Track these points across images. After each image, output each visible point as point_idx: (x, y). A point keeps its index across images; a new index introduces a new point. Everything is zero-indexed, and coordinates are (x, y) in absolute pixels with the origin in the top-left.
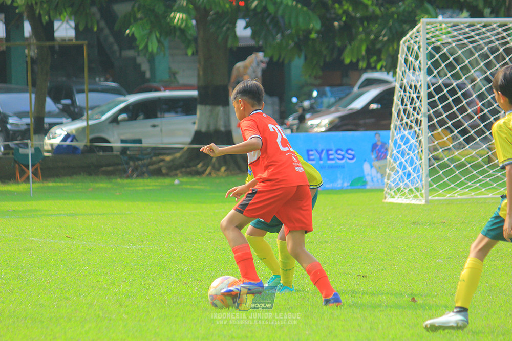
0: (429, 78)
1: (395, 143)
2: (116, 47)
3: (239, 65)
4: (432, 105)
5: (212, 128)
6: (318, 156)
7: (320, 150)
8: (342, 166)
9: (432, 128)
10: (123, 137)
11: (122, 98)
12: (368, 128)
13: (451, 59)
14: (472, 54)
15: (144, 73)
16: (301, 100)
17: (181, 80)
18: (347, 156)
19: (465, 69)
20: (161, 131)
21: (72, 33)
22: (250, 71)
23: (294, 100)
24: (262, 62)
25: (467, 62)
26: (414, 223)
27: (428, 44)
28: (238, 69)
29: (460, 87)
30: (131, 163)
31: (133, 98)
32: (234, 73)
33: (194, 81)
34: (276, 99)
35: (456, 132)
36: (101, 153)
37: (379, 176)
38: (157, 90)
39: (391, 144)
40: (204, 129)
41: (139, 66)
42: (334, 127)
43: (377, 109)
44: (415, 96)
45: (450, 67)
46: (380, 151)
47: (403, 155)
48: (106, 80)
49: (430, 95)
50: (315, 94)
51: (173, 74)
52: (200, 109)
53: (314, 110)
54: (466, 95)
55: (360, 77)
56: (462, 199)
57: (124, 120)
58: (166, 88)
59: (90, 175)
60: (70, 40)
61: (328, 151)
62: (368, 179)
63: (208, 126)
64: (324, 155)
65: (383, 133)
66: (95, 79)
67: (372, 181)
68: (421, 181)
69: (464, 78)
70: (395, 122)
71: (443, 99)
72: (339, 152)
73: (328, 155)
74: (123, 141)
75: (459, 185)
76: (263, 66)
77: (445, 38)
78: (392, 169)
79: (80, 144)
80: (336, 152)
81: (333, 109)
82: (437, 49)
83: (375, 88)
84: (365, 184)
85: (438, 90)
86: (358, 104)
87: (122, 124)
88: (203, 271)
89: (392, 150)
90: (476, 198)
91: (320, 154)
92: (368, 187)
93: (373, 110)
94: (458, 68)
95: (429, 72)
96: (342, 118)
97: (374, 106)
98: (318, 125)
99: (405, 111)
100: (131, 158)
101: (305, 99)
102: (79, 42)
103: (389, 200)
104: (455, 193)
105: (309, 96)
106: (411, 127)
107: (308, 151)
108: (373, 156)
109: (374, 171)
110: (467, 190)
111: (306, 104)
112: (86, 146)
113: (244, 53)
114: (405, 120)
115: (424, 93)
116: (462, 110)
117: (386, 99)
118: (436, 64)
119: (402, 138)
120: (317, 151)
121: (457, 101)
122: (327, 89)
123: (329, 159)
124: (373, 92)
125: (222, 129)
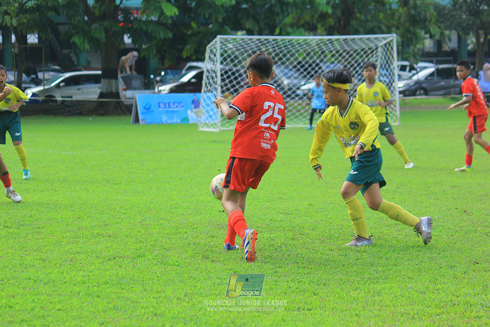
0: (221, 66)
1: (204, 99)
2: (59, 48)
3: (123, 58)
4: (223, 80)
5: (109, 91)
6: (164, 106)
7: (165, 103)
8: (177, 112)
9: (223, 92)
10: (63, 95)
11: (62, 75)
12: (190, 91)
13: (233, 56)
14: (243, 54)
15: (74, 62)
16: (155, 77)
17: (93, 66)
18: (179, 106)
19: (240, 62)
20: (82, 92)
21: (36, 41)
22: (129, 61)
23: (152, 76)
24: (135, 56)
25: (241, 58)
26: (214, 141)
27: (221, 49)
28: (123, 60)
29: (238, 71)
30: (67, 109)
31: (68, 75)
32: (121, 62)
33: (100, 66)
34: (142, 76)
36: (51, 104)
37: (196, 117)
38: (80, 70)
39: (202, 100)
40: (105, 91)
41: (71, 58)
42: (172, 91)
43: (195, 82)
44: (214, 75)
45: (232, 61)
46: (196, 104)
47: (208, 105)
48: (54, 65)
49: (222, 75)
50: (163, 73)
51: (89, 62)
52: (102, 80)
53: (163, 82)
54: (240, 75)
55: (186, 65)
57: (63, 86)
58: (86, 69)
59: (45, 114)
60: (36, 44)
61: (169, 104)
62: (190, 118)
63: (107, 90)
64: (167, 105)
65: (198, 94)
66: (48, 65)
67: (192, 119)
68: (217, 119)
69: (239, 66)
70: (204, 89)
71: (229, 77)
72: (175, 104)
73: (169, 106)
74: (62, 97)
76: (136, 59)
77: (230, 46)
78: (202, 113)
79: (40, 98)
80: (174, 104)
81: (172, 81)
82: (226, 52)
83: (194, 70)
84: (188, 120)
85: (226, 72)
86: (185, 79)
87: (62, 89)
88: (104, 165)
89: (202, 103)
91: (165, 105)
92: (190, 122)
93: (193, 83)
94: (236, 61)
95: (222, 63)
96: (176, 86)
97: (193, 80)
98: (164, 90)
99: (209, 83)
100: (66, 106)
101: (158, 76)
102: (40, 46)
103: (201, 129)
105: (160, 75)
106: (212, 92)
107: (159, 104)
108: (193, 106)
109: (193, 115)
111: (158, 78)
112: (43, 100)
113: (126, 51)
114: (209, 88)
115: (219, 74)
116: (238, 83)
117: (199, 76)
118: (225, 59)
119: (208, 97)
120: (163, 103)
121: (236, 78)
122: (169, 71)
123: (169, 107)
124: (193, 73)
125: (114, 91)
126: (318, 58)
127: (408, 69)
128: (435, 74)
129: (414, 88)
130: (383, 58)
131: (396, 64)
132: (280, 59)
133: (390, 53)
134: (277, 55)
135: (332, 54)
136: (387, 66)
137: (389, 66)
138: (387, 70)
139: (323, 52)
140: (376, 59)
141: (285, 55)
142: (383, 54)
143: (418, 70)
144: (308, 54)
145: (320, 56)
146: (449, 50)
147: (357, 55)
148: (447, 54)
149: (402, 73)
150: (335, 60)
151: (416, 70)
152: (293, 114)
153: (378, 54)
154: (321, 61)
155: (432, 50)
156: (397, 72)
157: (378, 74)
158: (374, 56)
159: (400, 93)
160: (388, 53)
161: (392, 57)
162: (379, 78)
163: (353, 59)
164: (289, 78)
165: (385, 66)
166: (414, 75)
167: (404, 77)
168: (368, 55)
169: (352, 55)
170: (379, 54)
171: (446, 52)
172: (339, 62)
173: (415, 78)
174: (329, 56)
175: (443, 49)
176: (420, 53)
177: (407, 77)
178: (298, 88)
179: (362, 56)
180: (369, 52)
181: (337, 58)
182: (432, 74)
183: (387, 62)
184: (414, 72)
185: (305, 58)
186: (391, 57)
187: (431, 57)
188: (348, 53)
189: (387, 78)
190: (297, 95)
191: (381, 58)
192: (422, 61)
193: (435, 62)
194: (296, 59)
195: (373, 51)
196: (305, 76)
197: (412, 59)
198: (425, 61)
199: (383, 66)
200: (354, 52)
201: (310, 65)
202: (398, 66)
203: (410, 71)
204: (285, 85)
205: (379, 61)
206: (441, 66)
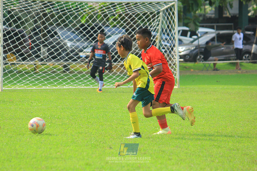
0: (4, 27)
4: (5, 40)
9: (5, 52)
13: (16, 17)
14: (26, 15)
19: (23, 23)
25: (24, 19)
27: (4, 9)
29: (20, 32)
35: (17, 55)
49: (4, 35)
54: (23, 36)
56: (20, 89)
69: (22, 27)
71: (11, 38)
75: (18, 82)
85: (9, 33)
90: (27, 89)
94: (19, 22)
95: (4, 24)
104: (16, 86)
110: (22, 85)
115: (1, 34)
116: (21, 44)
126: (100, 21)
127: (189, 33)
128: (216, 39)
129: (194, 52)
130: (164, 22)
131: (177, 28)
132: (63, 21)
133: (172, 17)
134: (60, 17)
135: (114, 17)
136: (168, 30)
137: (170, 30)
138: (168, 35)
139: (105, 16)
140: (157, 23)
141: (67, 18)
142: (164, 18)
143: (199, 35)
144: (91, 17)
145: (103, 19)
146: (230, 16)
147: (139, 19)
148: (228, 20)
149: (183, 38)
150: (118, 23)
151: (197, 35)
152: (74, 76)
153: (159, 18)
154: (104, 24)
155: (213, 16)
156: (177, 36)
157: (159, 38)
158: (156, 20)
159: (181, 57)
160: (170, 18)
161: (174, 21)
162: (160, 41)
163: (134, 23)
164: (71, 40)
165: (166, 31)
166: (195, 40)
167: (185, 42)
168: (150, 20)
169: (134, 19)
170: (161, 18)
171: (227, 18)
172: (120, 26)
173: (196, 43)
174: (111, 20)
175: (224, 16)
176: (201, 18)
177: (188, 42)
178: (81, 51)
179: (144, 20)
180: (151, 16)
181: (119, 22)
182: (213, 39)
183: (168, 27)
184: (195, 37)
185: (87, 21)
186: (172, 22)
187: (212, 23)
188: (131, 16)
189: (168, 42)
190: (79, 58)
191: (162, 23)
192: (203, 27)
193: (215, 27)
194: (79, 21)
195: (155, 16)
196: (87, 39)
197: (192, 25)
198: (206, 27)
199: (164, 30)
200: (136, 16)
201: (92, 28)
202: (179, 31)
203: (191, 37)
204: (67, 47)
205: (160, 25)
206: (222, 32)
